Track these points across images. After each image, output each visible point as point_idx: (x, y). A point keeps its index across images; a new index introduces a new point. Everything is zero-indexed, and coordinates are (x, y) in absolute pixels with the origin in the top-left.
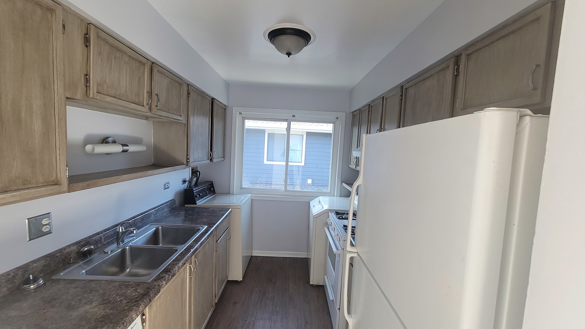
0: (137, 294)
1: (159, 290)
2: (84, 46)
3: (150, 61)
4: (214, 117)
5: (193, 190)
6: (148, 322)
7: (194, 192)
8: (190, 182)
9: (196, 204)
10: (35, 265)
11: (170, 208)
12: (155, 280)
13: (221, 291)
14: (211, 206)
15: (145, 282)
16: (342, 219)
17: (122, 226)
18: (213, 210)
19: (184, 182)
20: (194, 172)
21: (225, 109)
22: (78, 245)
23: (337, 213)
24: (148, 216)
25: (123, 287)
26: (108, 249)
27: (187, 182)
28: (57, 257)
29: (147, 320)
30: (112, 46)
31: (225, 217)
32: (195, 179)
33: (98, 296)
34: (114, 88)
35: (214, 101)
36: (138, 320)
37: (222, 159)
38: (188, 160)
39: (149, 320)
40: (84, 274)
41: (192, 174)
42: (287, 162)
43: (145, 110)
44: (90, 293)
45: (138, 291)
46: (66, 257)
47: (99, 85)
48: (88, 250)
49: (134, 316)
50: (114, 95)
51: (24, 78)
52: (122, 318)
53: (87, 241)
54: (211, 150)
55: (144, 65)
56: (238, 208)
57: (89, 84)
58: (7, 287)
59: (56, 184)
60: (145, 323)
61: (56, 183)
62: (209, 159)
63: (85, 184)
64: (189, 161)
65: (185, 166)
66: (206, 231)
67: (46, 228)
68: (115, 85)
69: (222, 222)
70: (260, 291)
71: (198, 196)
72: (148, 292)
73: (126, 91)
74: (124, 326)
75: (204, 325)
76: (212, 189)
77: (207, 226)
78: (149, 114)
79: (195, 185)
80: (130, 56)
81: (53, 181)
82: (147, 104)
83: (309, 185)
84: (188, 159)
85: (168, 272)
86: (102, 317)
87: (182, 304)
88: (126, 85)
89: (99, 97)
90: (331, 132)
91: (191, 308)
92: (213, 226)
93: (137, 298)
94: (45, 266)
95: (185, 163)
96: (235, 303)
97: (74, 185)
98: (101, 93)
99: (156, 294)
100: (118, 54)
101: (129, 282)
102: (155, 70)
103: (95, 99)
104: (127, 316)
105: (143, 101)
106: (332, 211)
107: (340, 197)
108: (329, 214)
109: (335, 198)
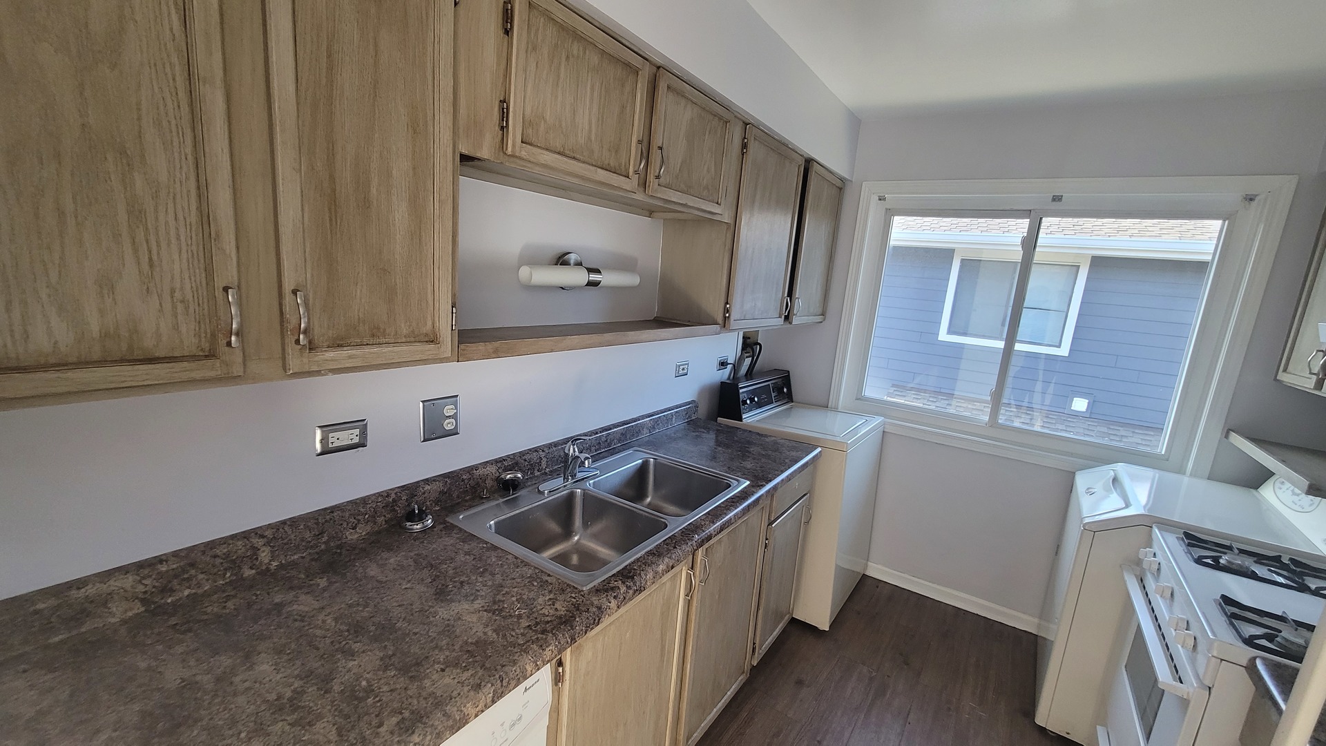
0: (552, 612)
1: (599, 619)
2: (501, 32)
3: (654, 65)
4: (806, 210)
5: (738, 386)
6: (568, 682)
7: (741, 391)
8: (736, 368)
9: (741, 420)
10: (427, 487)
11: (684, 420)
12: (597, 591)
13: (770, 640)
14: (773, 431)
15: (577, 588)
16: (1217, 566)
17: (574, 445)
18: (776, 443)
19: (723, 364)
20: (750, 344)
21: (840, 187)
22: (499, 465)
23: (1192, 539)
24: (637, 431)
25: (535, 584)
26: (545, 487)
27: (729, 367)
28: (463, 480)
29: (567, 676)
30: (563, 28)
31: (799, 468)
32: (748, 361)
33: (491, 586)
34: (562, 133)
35: (812, 166)
36: (546, 673)
37: (819, 319)
38: (727, 315)
39: (570, 680)
40: (493, 527)
41: (743, 349)
42: (1011, 339)
43: (631, 183)
44: (482, 574)
45: (558, 605)
46: (478, 484)
47: (526, 123)
48: (511, 480)
49: (529, 668)
50: (559, 149)
51: (376, 109)
52: (504, 663)
53: (513, 462)
54: (790, 294)
55: (636, 72)
56: (841, 448)
57: (507, 122)
58: (385, 516)
59: (432, 342)
60: (560, 684)
61: (433, 340)
62: (783, 317)
63: (490, 346)
64: (729, 317)
65: (719, 328)
66: (744, 495)
67: (449, 423)
68: (564, 124)
69: (789, 478)
70: (871, 679)
71: (748, 402)
72: (574, 617)
73: (589, 139)
74: (502, 686)
75: (715, 710)
76: (785, 390)
77: (748, 483)
78: (639, 196)
79: (746, 375)
80: (603, 52)
81: (426, 335)
82: (636, 172)
83: (1076, 415)
84: (728, 311)
85: (628, 578)
86: (477, 643)
87: (662, 655)
88: (590, 124)
89: (524, 152)
90: (1208, 258)
91: (686, 668)
92: (763, 486)
93: (548, 622)
94: (442, 493)
95: (720, 320)
96: (800, 683)
97: (467, 346)
98: (531, 144)
99: (588, 628)
100: (576, 48)
101: (549, 575)
102: (662, 86)
103: (516, 157)
104: (515, 663)
105: (628, 164)
106: (1166, 525)
107: (1209, 479)
108: (1153, 532)
109: (1186, 480)
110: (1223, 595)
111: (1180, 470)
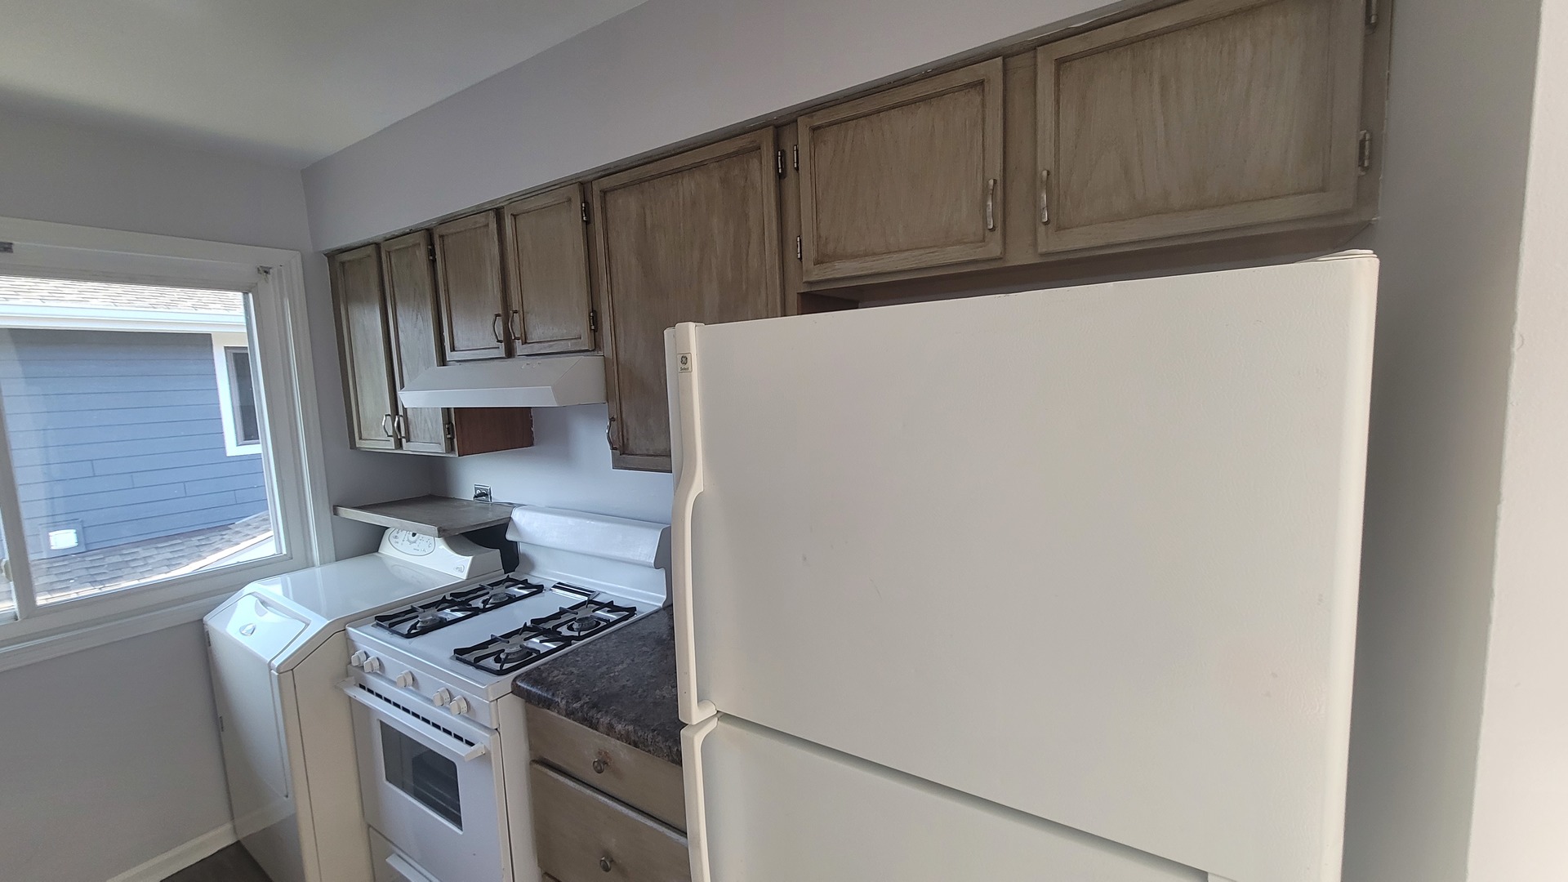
23: (387, 620)
83: (63, 555)
106: (357, 620)
107: (337, 560)
108: (350, 633)
109: (318, 571)
110: (455, 650)
111: (308, 564)
